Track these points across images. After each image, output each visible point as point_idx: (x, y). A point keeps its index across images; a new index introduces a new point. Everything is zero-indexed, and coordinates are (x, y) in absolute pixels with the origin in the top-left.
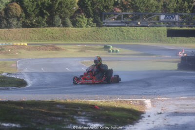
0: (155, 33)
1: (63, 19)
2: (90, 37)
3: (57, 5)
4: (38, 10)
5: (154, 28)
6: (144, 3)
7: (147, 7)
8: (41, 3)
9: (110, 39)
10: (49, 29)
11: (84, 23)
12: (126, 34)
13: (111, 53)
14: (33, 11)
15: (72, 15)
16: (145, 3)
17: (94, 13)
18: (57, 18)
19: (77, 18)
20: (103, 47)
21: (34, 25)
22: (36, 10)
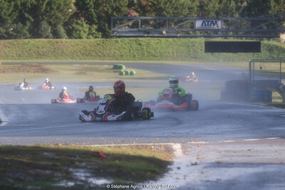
0: (188, 46)
1: (54, 26)
2: (93, 53)
3: (44, 6)
4: (17, 14)
5: (185, 40)
6: (171, 2)
7: (176, 8)
8: (21, 3)
9: (122, 56)
10: (33, 41)
11: (85, 32)
12: (145, 48)
13: (124, 76)
14: (9, 15)
15: (67, 20)
16: (174, 2)
17: (99, 17)
18: (44, 25)
19: (74, 25)
20: (112, 66)
21: (11, 35)
22: (14, 13)
